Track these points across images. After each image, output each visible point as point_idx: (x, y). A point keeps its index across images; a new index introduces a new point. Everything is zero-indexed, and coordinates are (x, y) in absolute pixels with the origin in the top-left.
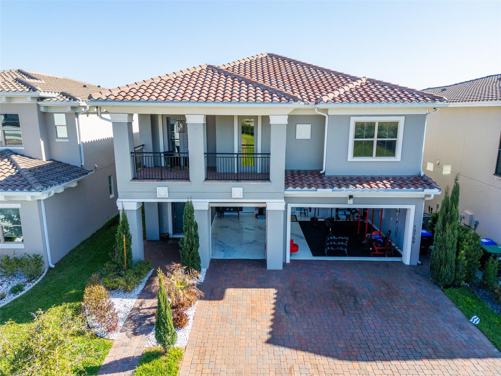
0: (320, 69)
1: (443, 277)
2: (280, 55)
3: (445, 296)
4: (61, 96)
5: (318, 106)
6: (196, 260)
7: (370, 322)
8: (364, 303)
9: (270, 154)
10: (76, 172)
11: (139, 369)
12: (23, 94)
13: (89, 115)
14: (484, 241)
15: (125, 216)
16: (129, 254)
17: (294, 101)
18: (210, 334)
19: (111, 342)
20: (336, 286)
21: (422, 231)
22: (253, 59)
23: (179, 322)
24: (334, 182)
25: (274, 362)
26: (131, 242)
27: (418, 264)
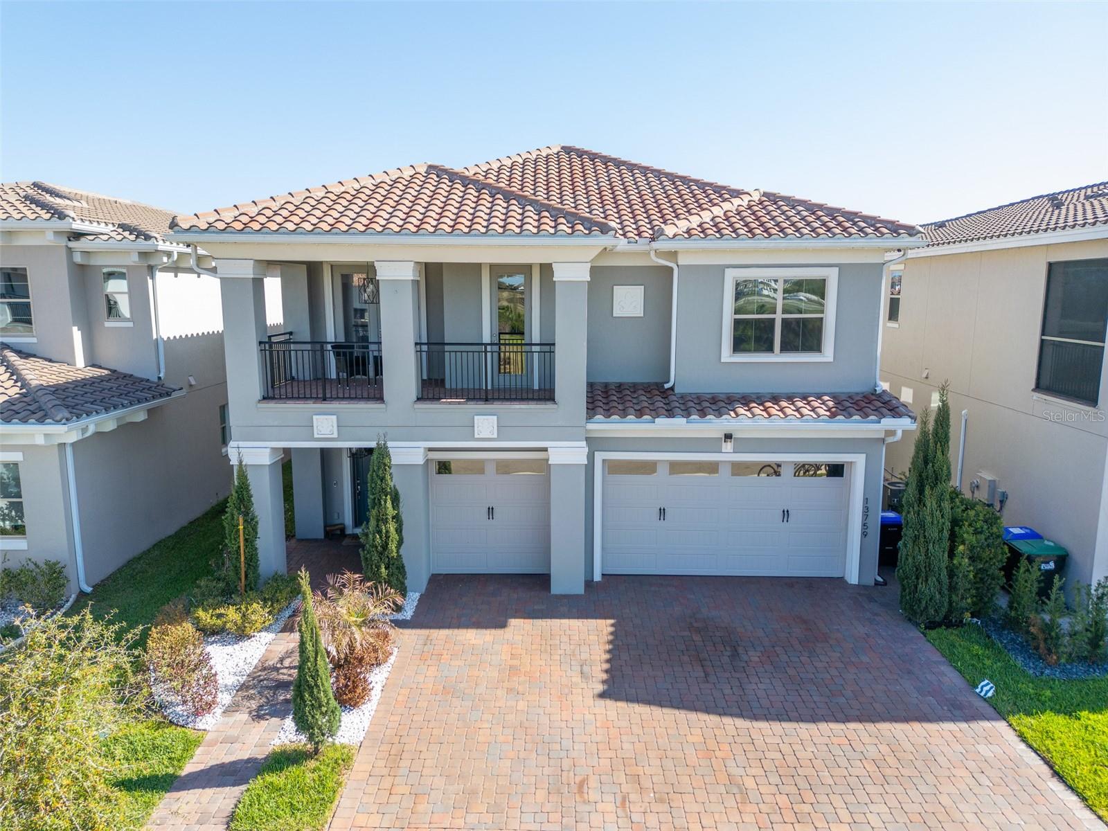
0: (667, 175)
1: (924, 602)
2: (586, 149)
3: (929, 644)
4: (120, 230)
5: (655, 245)
6: (396, 572)
7: (761, 693)
8: (752, 659)
9: (554, 344)
10: (146, 391)
11: (257, 784)
12: (38, 224)
13: (179, 274)
14: (1016, 531)
15: (243, 476)
16: (252, 559)
17: (602, 232)
18: (415, 718)
19: (200, 733)
20: (695, 625)
21: (884, 514)
22: (529, 156)
23: (350, 695)
24: (691, 404)
25: (547, 771)
26: (257, 533)
27: (877, 583)
